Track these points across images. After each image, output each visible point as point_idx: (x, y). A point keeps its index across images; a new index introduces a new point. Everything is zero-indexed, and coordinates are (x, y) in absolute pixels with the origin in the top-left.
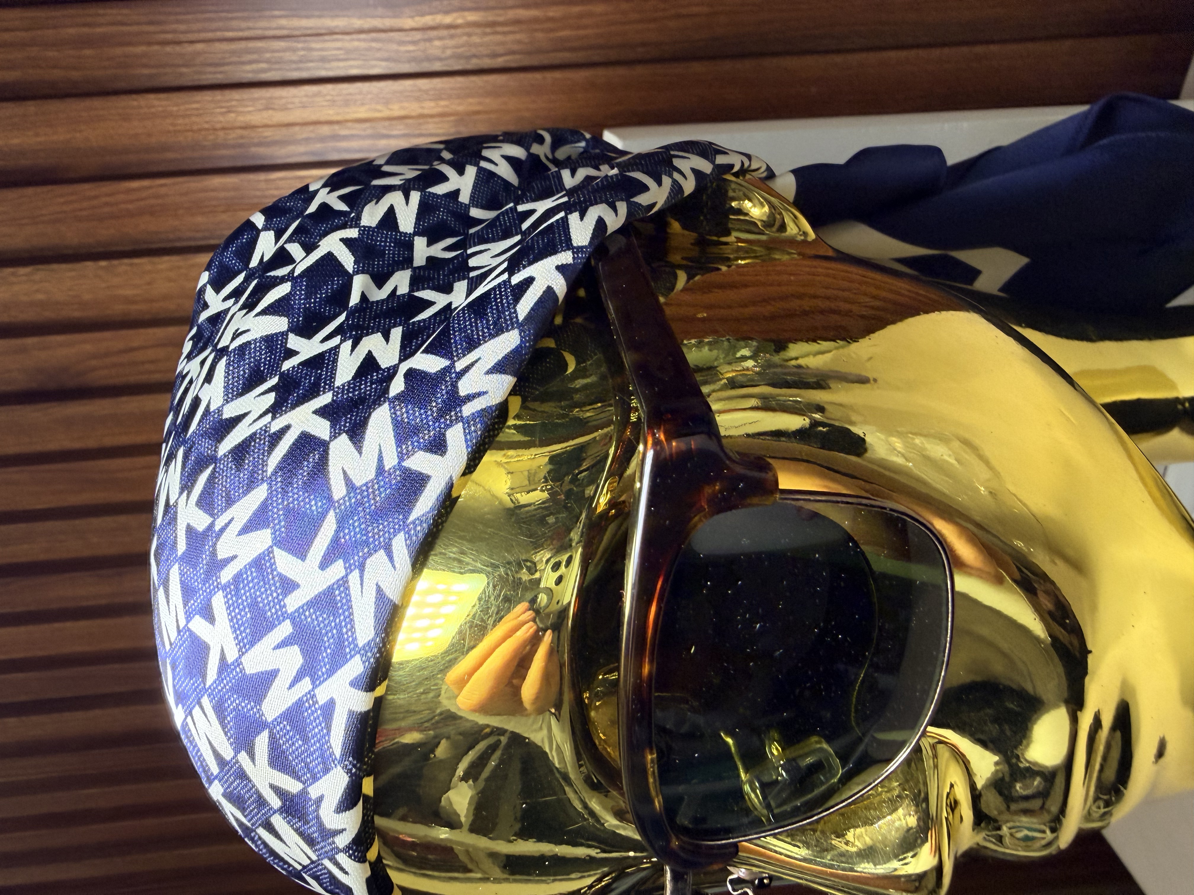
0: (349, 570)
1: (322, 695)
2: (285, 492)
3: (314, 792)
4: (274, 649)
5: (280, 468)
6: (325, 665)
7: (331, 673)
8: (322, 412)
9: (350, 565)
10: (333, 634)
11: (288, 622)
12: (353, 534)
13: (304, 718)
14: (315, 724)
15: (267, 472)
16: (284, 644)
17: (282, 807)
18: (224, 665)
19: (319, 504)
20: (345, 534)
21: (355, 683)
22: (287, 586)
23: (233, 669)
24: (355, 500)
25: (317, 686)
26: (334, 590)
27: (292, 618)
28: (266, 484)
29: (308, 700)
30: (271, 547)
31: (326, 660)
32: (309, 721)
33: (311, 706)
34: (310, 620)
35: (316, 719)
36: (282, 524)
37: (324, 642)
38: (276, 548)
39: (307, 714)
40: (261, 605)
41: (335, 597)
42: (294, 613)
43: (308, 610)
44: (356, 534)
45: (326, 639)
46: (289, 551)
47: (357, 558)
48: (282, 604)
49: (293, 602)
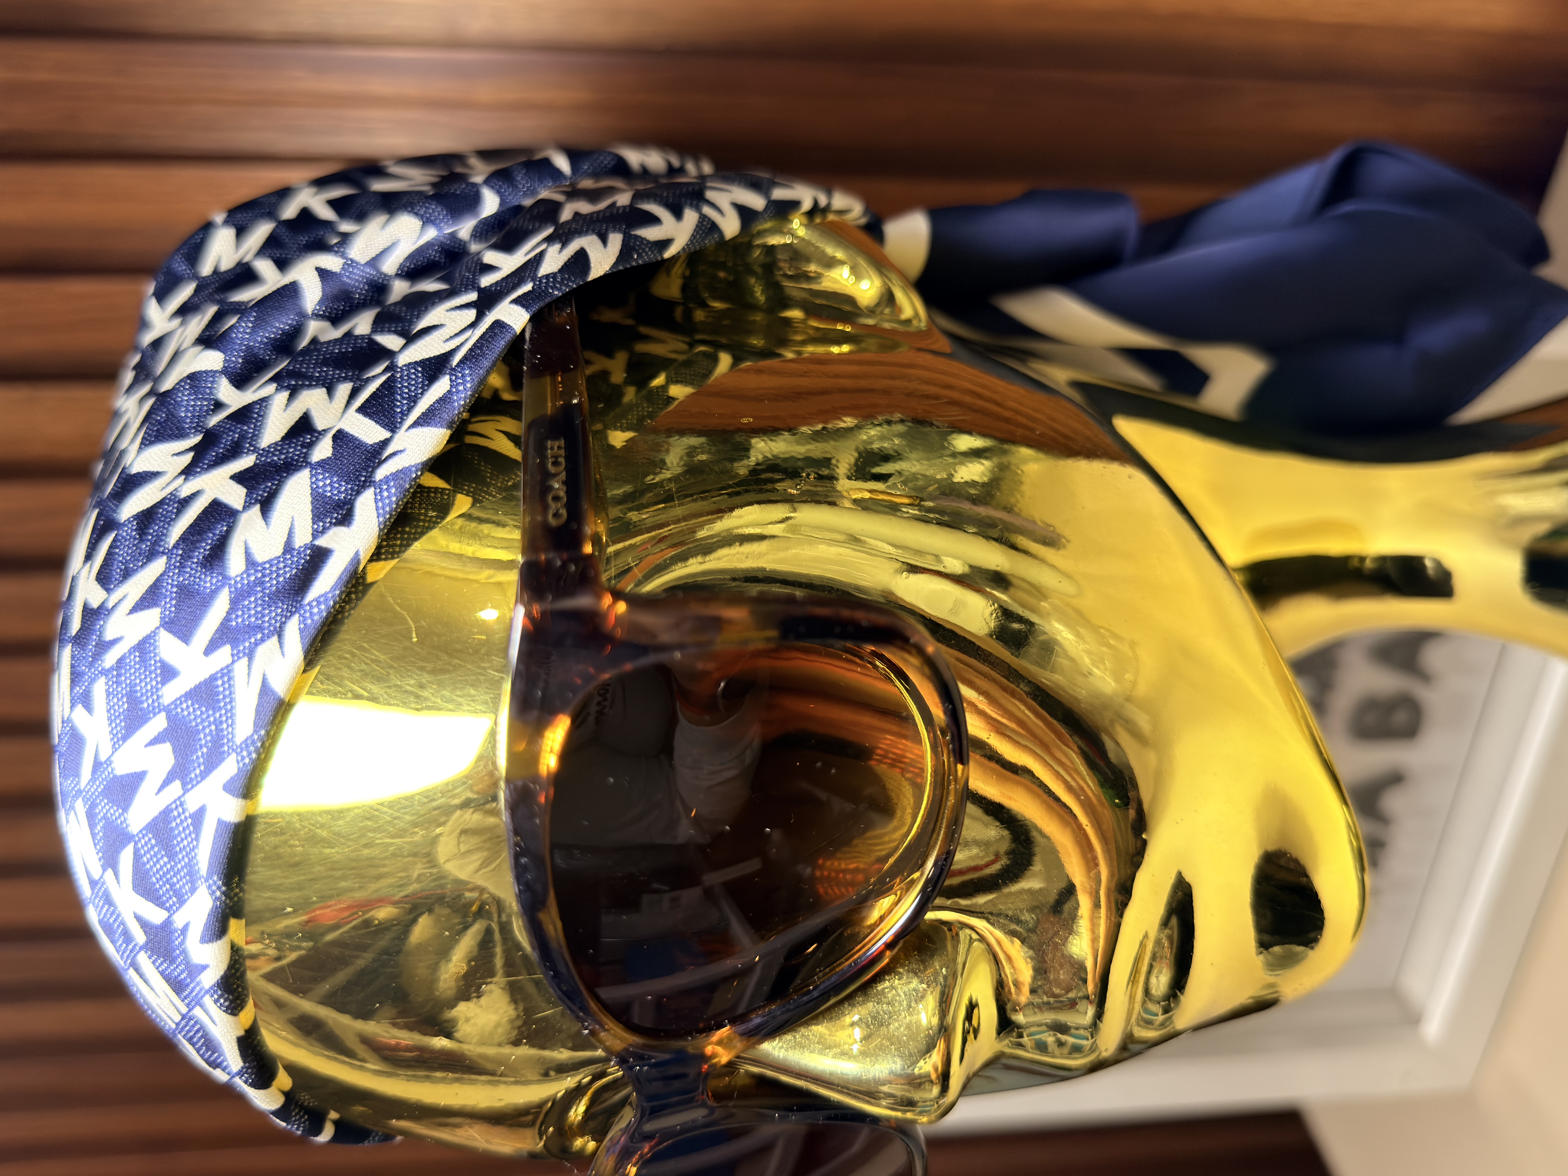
0: (235, 657)
1: (192, 803)
2: (182, 566)
3: (179, 921)
4: (146, 746)
5: (183, 538)
6: (199, 766)
8: (236, 477)
9: (239, 652)
10: (211, 731)
11: (163, 715)
12: (246, 616)
13: (172, 829)
14: (183, 836)
15: (168, 544)
16: (156, 740)
17: (147, 943)
18: (97, 765)
19: (214, 581)
20: (237, 616)
21: (228, 788)
22: (168, 673)
23: (105, 769)
24: (253, 578)
25: (188, 790)
26: (216, 679)
27: (167, 710)
28: (165, 558)
29: (177, 807)
30: (157, 628)
31: (201, 760)
32: (176, 832)
33: (179, 815)
34: (186, 713)
35: (184, 829)
36: (174, 602)
37: (200, 739)
38: (162, 629)
39: (174, 824)
40: (139, 694)
41: (217, 687)
42: (169, 705)
43: (186, 701)
44: (249, 617)
45: (202, 736)
46: (175, 634)
47: (247, 644)
48: (160, 693)
49: (171, 692)
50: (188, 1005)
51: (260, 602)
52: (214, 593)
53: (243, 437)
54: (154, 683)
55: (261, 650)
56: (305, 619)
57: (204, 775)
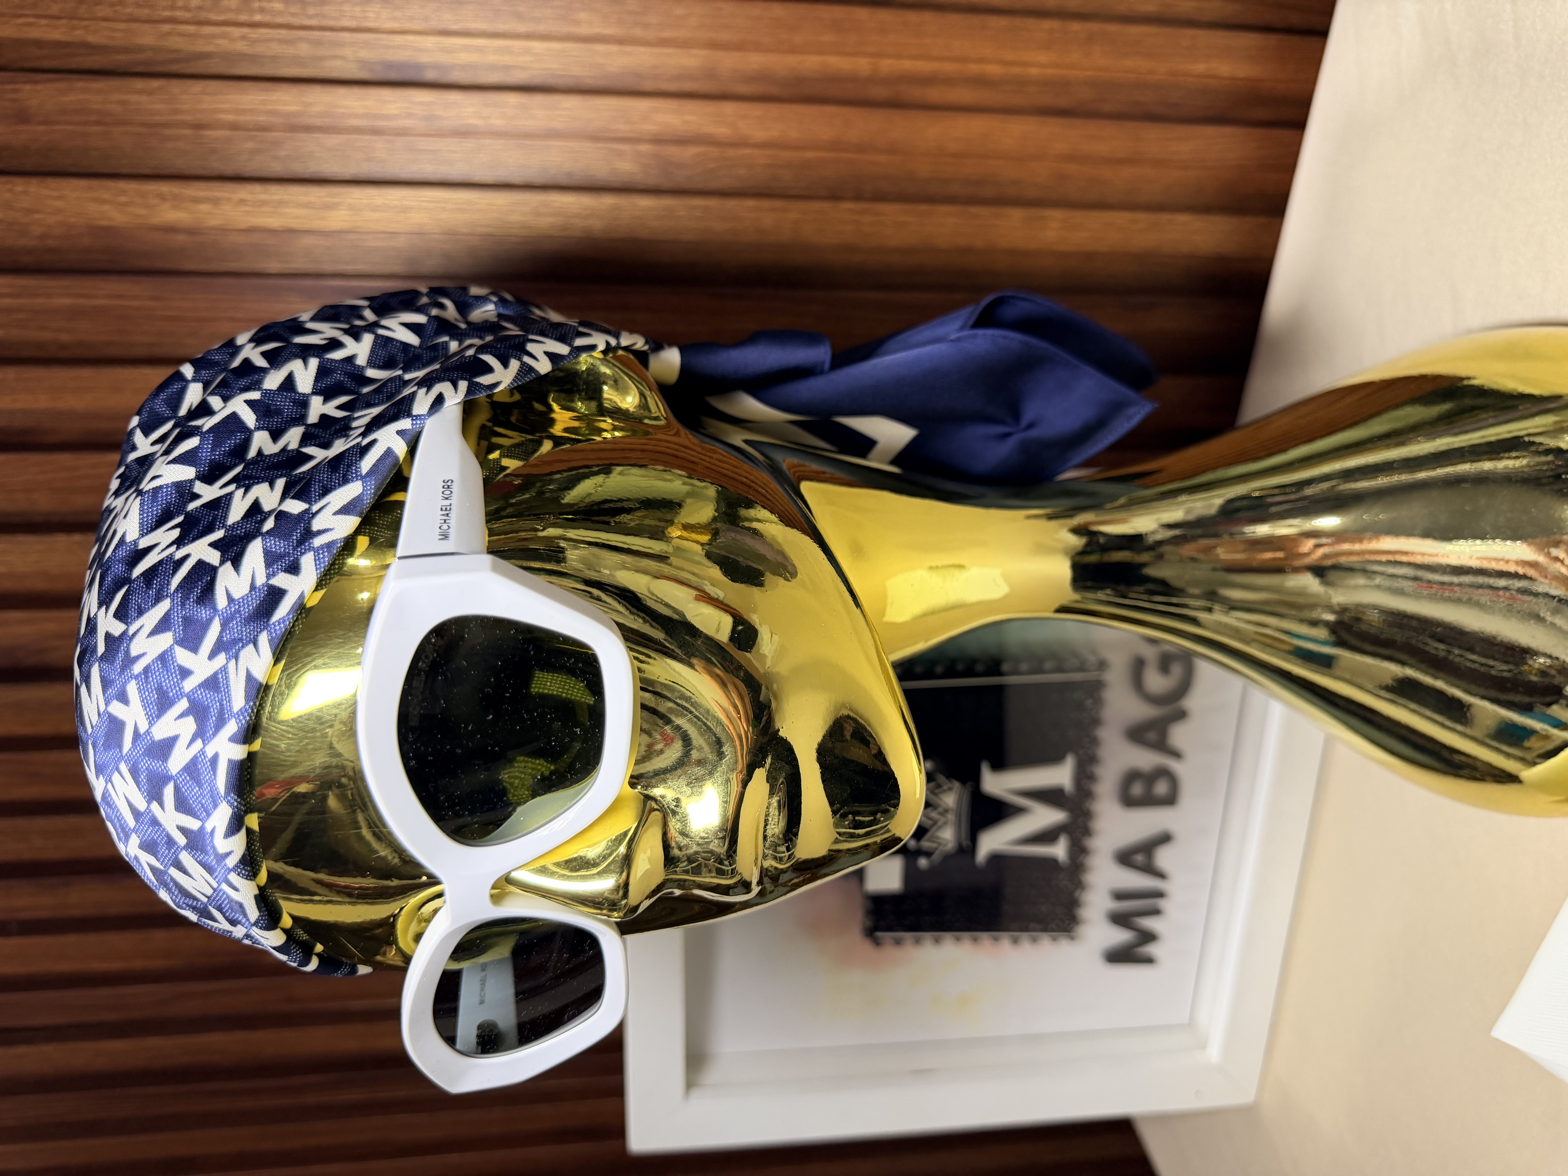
0: (228, 660)
1: (210, 752)
2: (183, 605)
3: (209, 826)
4: (175, 720)
5: (180, 586)
6: (211, 728)
7: (215, 734)
8: (213, 545)
9: (229, 656)
10: (217, 706)
11: (185, 699)
12: (232, 633)
13: (199, 770)
14: (206, 773)
15: (171, 589)
16: (182, 715)
17: (187, 844)
18: (137, 736)
19: (208, 612)
20: (226, 634)
21: (233, 739)
22: (185, 673)
23: (144, 739)
24: (233, 609)
25: (207, 744)
26: (218, 674)
27: (188, 696)
28: (169, 599)
29: (200, 755)
30: (173, 645)
31: (212, 725)
32: (202, 771)
33: (202, 761)
34: (201, 697)
35: (206, 769)
36: (181, 628)
37: (211, 712)
38: (176, 646)
39: (200, 767)
40: (165, 688)
41: (218, 679)
42: (188, 693)
43: (199, 690)
44: (234, 633)
45: (212, 710)
46: (186, 648)
47: (234, 651)
48: (181, 686)
49: (189, 685)
50: (217, 882)
51: (239, 624)
52: (209, 620)
53: (215, 518)
54: (176, 680)
55: (243, 654)
56: (271, 633)
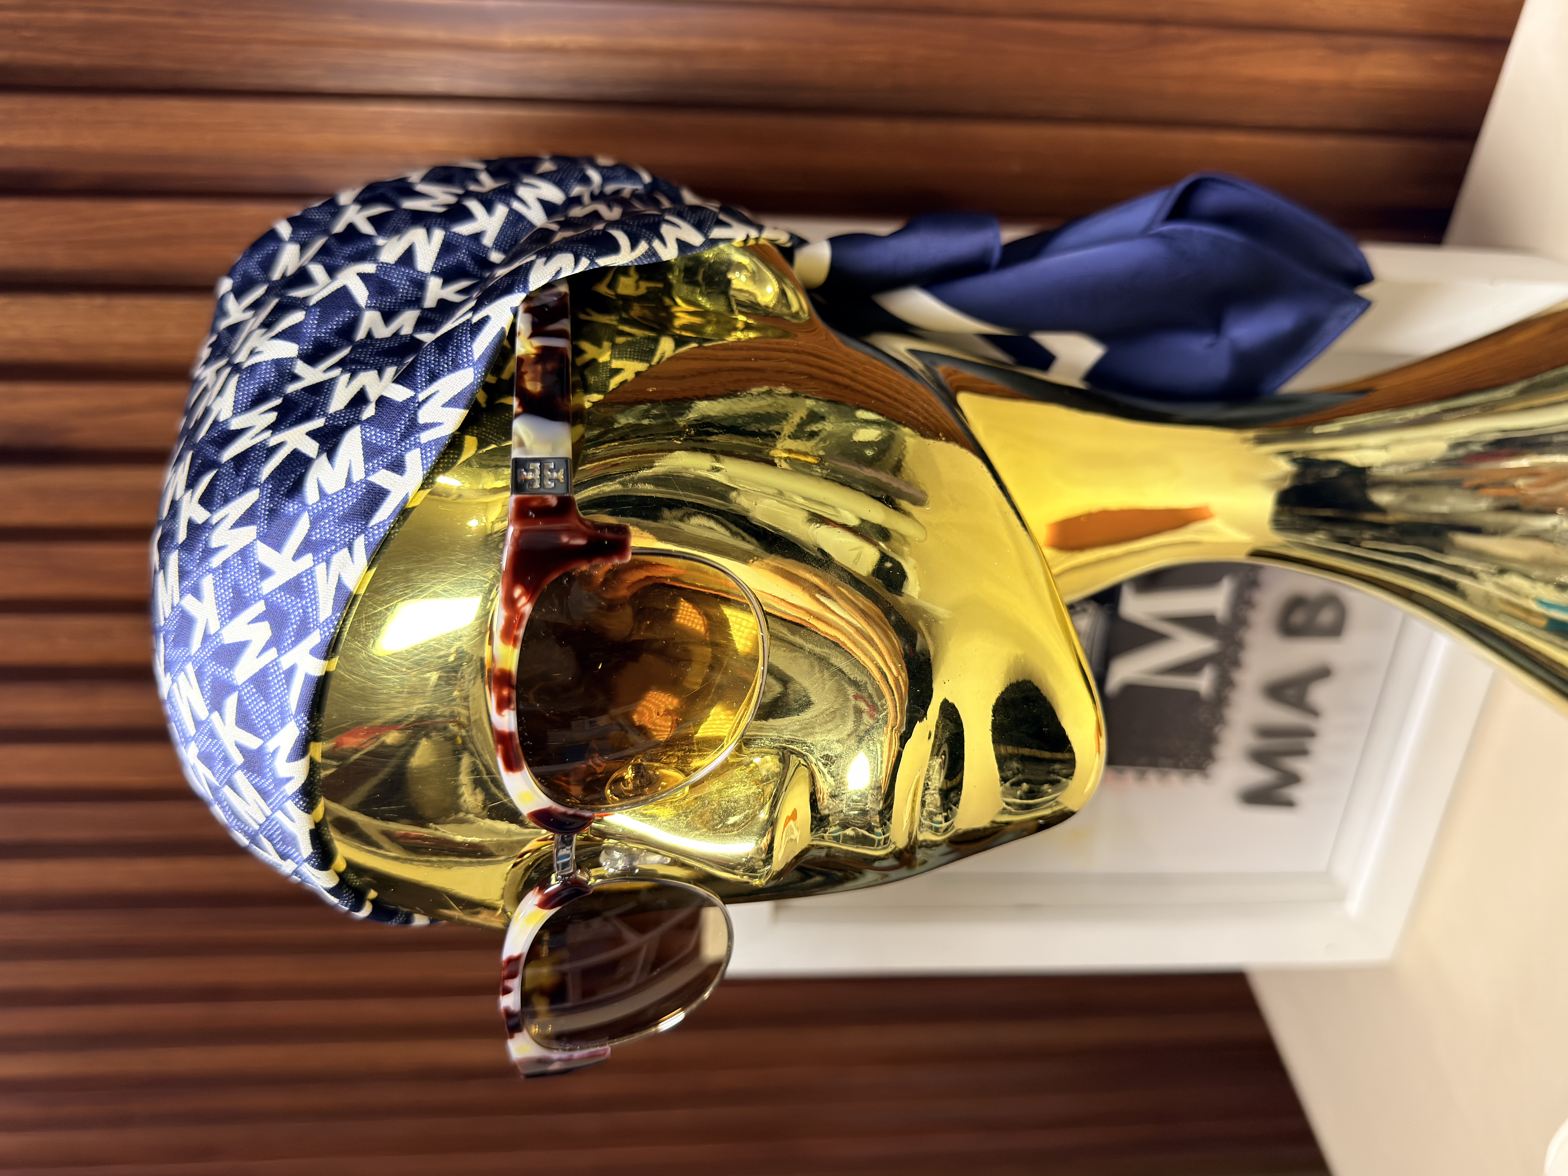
0: (316, 562)
1: (286, 662)
2: (272, 496)
3: (271, 746)
4: (249, 623)
5: (272, 476)
6: (291, 637)
8: (311, 434)
9: (318, 558)
10: (299, 613)
11: (262, 602)
12: (323, 533)
13: (269, 681)
14: (277, 686)
15: (261, 479)
16: (257, 620)
17: (244, 764)
18: (206, 637)
19: (296, 507)
20: (316, 533)
21: (313, 652)
22: (265, 572)
23: (214, 640)
24: (325, 506)
25: (282, 655)
26: (302, 577)
27: (266, 599)
28: (258, 490)
29: (273, 666)
30: (254, 540)
31: (292, 634)
32: (272, 684)
33: (275, 671)
34: (280, 601)
35: (278, 681)
36: (266, 522)
37: (291, 619)
38: (258, 542)
39: (271, 678)
40: (242, 587)
41: (303, 582)
42: (267, 595)
43: (279, 593)
44: (325, 534)
45: (293, 617)
46: (269, 545)
47: (325, 553)
48: (259, 587)
49: (268, 586)
50: (272, 810)
51: (332, 523)
52: (296, 516)
53: (316, 403)
54: (254, 579)
55: (336, 558)
56: (369, 537)
57: (295, 644)
